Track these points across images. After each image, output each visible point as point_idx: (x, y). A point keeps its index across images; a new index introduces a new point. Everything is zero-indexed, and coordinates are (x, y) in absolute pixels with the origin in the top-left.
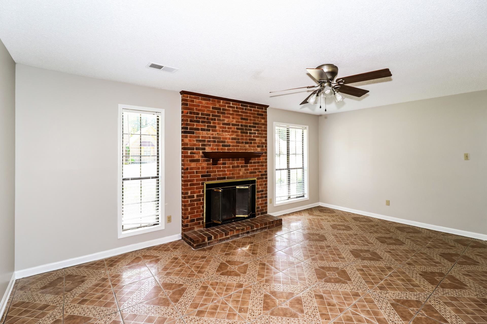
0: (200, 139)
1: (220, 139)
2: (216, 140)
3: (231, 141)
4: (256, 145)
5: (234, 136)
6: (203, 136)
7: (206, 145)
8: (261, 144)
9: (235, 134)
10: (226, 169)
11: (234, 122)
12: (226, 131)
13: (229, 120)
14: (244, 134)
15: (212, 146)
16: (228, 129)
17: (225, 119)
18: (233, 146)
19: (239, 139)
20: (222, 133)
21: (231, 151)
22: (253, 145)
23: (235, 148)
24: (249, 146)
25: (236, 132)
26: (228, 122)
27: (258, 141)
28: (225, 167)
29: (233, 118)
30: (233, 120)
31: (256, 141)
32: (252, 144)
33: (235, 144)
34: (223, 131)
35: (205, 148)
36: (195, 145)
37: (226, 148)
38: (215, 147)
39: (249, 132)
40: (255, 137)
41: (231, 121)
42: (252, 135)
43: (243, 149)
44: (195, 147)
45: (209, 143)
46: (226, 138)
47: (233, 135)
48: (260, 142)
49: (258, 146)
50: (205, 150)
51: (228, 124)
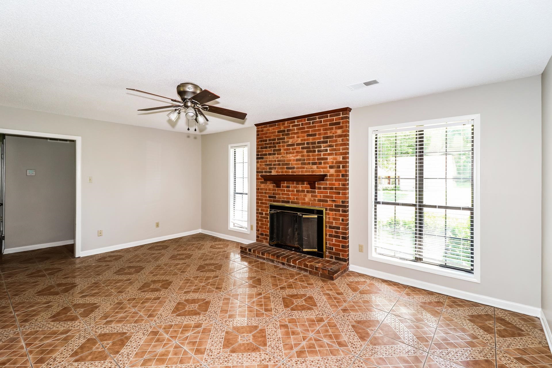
0: (268, 163)
1: (285, 162)
2: (281, 163)
3: (295, 162)
4: (328, 165)
5: (298, 157)
6: (270, 160)
7: (273, 168)
8: (335, 164)
9: (300, 154)
10: (290, 193)
11: (299, 141)
12: (290, 153)
13: (293, 140)
14: (311, 154)
15: (277, 169)
16: (292, 150)
17: (290, 140)
18: (298, 168)
19: (304, 160)
20: (287, 156)
21: (295, 174)
22: (323, 165)
23: (300, 170)
24: (317, 168)
25: (302, 152)
26: (292, 142)
27: (332, 160)
28: (289, 191)
29: (298, 137)
30: (298, 139)
31: (328, 160)
32: (321, 164)
33: (300, 166)
34: (287, 153)
35: (271, 171)
36: (264, 169)
37: (290, 170)
38: (279, 170)
39: (318, 150)
40: (327, 155)
41: (295, 141)
42: (322, 153)
43: (309, 172)
44: (264, 171)
45: (275, 167)
46: (290, 160)
47: (298, 155)
48: (334, 161)
49: (331, 167)
50: (271, 173)
51: (293, 145)
